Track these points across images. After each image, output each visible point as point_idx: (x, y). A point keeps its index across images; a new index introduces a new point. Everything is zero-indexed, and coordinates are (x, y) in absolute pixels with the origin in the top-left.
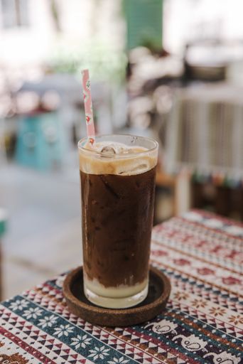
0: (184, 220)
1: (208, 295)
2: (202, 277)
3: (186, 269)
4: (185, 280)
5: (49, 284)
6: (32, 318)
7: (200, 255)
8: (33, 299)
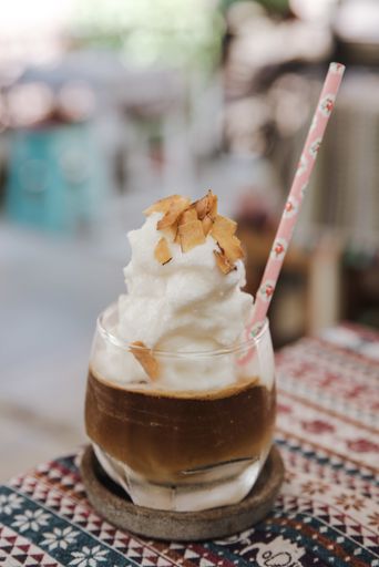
0: (324, 344)
1: (367, 488)
2: (356, 456)
3: (325, 440)
4: (324, 462)
5: (62, 463)
6: (30, 530)
7: (353, 414)
8: (31, 493)
